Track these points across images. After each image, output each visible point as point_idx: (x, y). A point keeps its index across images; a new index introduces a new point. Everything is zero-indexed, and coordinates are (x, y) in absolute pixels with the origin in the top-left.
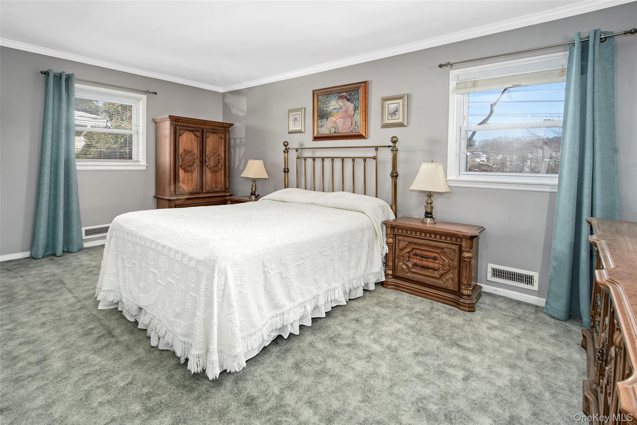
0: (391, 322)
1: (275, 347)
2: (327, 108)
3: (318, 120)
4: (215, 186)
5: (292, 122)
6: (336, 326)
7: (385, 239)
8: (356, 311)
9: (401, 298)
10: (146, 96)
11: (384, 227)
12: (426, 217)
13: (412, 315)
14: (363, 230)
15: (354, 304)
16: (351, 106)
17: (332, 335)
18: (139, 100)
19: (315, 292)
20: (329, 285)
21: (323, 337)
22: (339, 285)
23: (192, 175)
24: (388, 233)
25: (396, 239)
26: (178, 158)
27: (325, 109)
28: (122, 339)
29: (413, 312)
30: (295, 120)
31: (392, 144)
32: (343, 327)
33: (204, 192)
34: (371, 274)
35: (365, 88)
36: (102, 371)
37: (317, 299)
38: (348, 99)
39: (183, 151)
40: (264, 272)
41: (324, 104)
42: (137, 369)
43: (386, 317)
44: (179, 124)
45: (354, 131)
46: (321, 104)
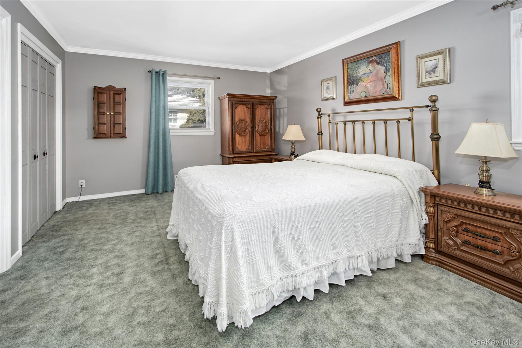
0: (429, 308)
1: (288, 308)
2: (357, 74)
3: (348, 86)
4: (263, 147)
5: (324, 91)
6: (358, 298)
7: (424, 208)
8: (385, 284)
9: (446, 278)
10: (213, 81)
11: (423, 195)
12: (481, 186)
13: (460, 305)
14: (393, 196)
15: (384, 275)
16: (382, 69)
17: (352, 309)
18: (209, 84)
19: (333, 257)
20: (350, 251)
21: (341, 308)
22: (363, 253)
23: (245, 138)
24: (427, 202)
25: (439, 209)
26: (235, 125)
27: (355, 75)
28: (172, 267)
29: (462, 301)
30: (327, 89)
31: (430, 104)
32: (366, 301)
33: (255, 152)
34: (405, 244)
35: (396, 49)
36: (150, 293)
37: (335, 265)
38: (379, 62)
39: (238, 120)
40: (274, 232)
41: (353, 71)
42: (172, 298)
43: (423, 301)
44: (235, 99)
45: (385, 93)
46: (350, 71)
